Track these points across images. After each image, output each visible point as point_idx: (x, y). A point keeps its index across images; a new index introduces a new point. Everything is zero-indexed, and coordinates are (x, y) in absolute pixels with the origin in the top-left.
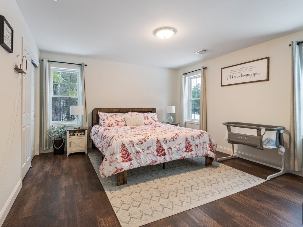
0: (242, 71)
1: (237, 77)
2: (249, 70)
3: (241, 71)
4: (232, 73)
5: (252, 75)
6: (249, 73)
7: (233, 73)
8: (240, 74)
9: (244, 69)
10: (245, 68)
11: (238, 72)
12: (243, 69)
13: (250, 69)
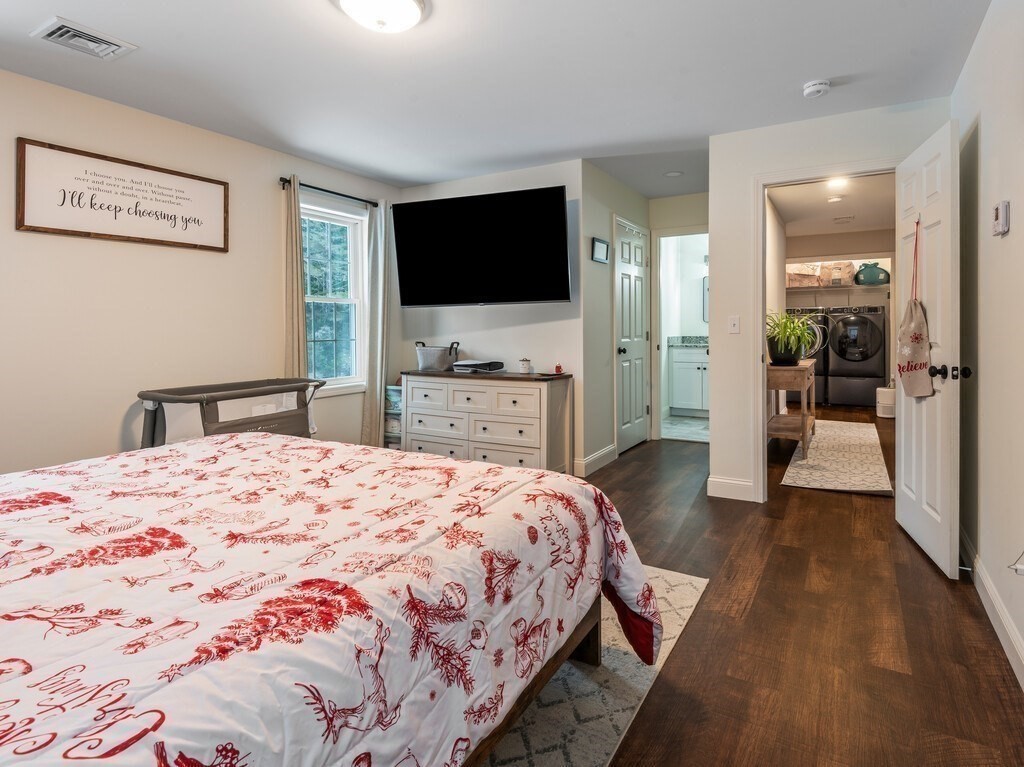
0: (140, 194)
1: (117, 210)
2: (168, 199)
3: (135, 193)
4: (91, 185)
5: (179, 220)
6: (169, 210)
7: (96, 186)
8: (127, 203)
9: (148, 188)
10: (151, 185)
11: (120, 190)
12: (142, 187)
13: (171, 199)
